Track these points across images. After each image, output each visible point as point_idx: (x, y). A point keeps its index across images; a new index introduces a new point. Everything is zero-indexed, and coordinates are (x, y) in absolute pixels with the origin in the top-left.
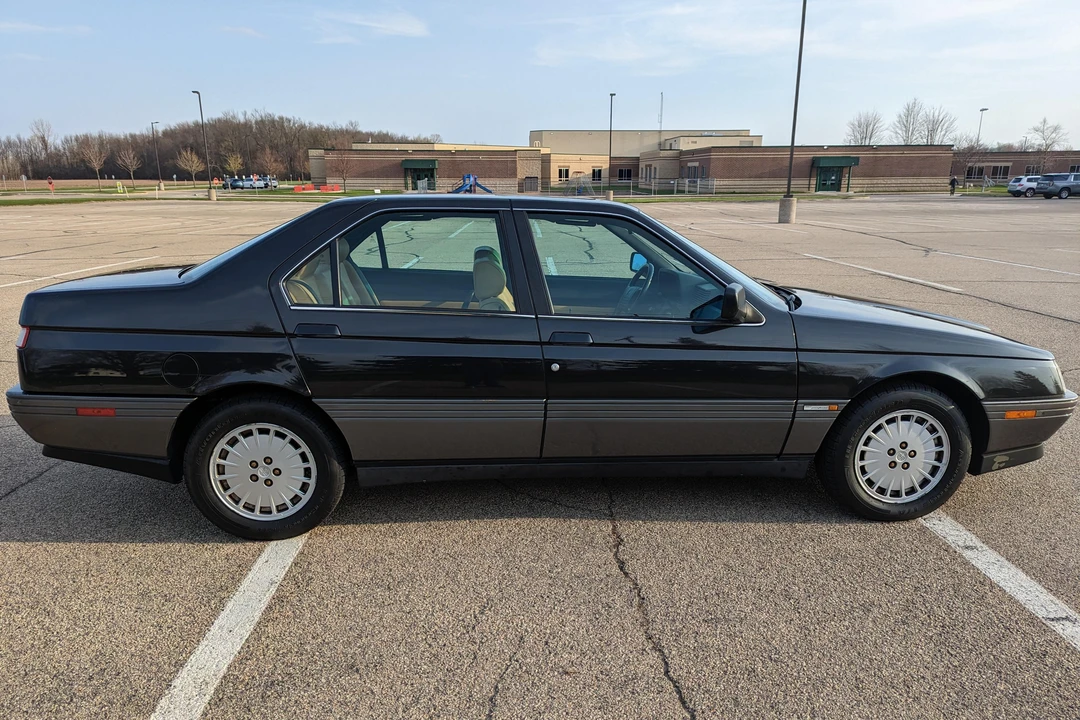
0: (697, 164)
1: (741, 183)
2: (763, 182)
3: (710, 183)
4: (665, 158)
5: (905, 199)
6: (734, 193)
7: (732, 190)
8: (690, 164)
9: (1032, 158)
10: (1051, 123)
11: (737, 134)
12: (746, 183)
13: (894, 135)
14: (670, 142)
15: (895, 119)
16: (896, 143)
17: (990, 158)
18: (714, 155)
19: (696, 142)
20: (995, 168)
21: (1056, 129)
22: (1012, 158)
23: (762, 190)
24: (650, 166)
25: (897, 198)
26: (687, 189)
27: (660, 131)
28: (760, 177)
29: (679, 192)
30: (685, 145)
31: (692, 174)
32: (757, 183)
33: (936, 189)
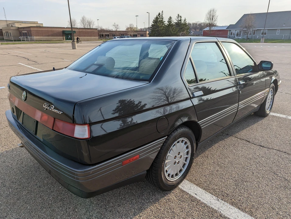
0: (26, 32)
1: (43, 38)
2: (50, 38)
3: (33, 38)
4: (13, 30)
5: (90, 42)
6: (41, 41)
7: (41, 40)
8: (23, 32)
9: (114, 32)
10: (116, 24)
11: (34, 23)
12: (44, 38)
13: (81, 25)
14: (11, 24)
15: (80, 21)
16: (82, 27)
17: (106, 32)
18: (32, 29)
19: (21, 25)
20: (106, 35)
21: (117, 25)
22: (109, 32)
23: (49, 40)
24: (8, 32)
25: (88, 42)
26: (25, 39)
27: (6, 21)
28: (49, 36)
29: (23, 41)
30: (17, 25)
31: (26, 35)
32: (48, 38)
33: (95, 40)
